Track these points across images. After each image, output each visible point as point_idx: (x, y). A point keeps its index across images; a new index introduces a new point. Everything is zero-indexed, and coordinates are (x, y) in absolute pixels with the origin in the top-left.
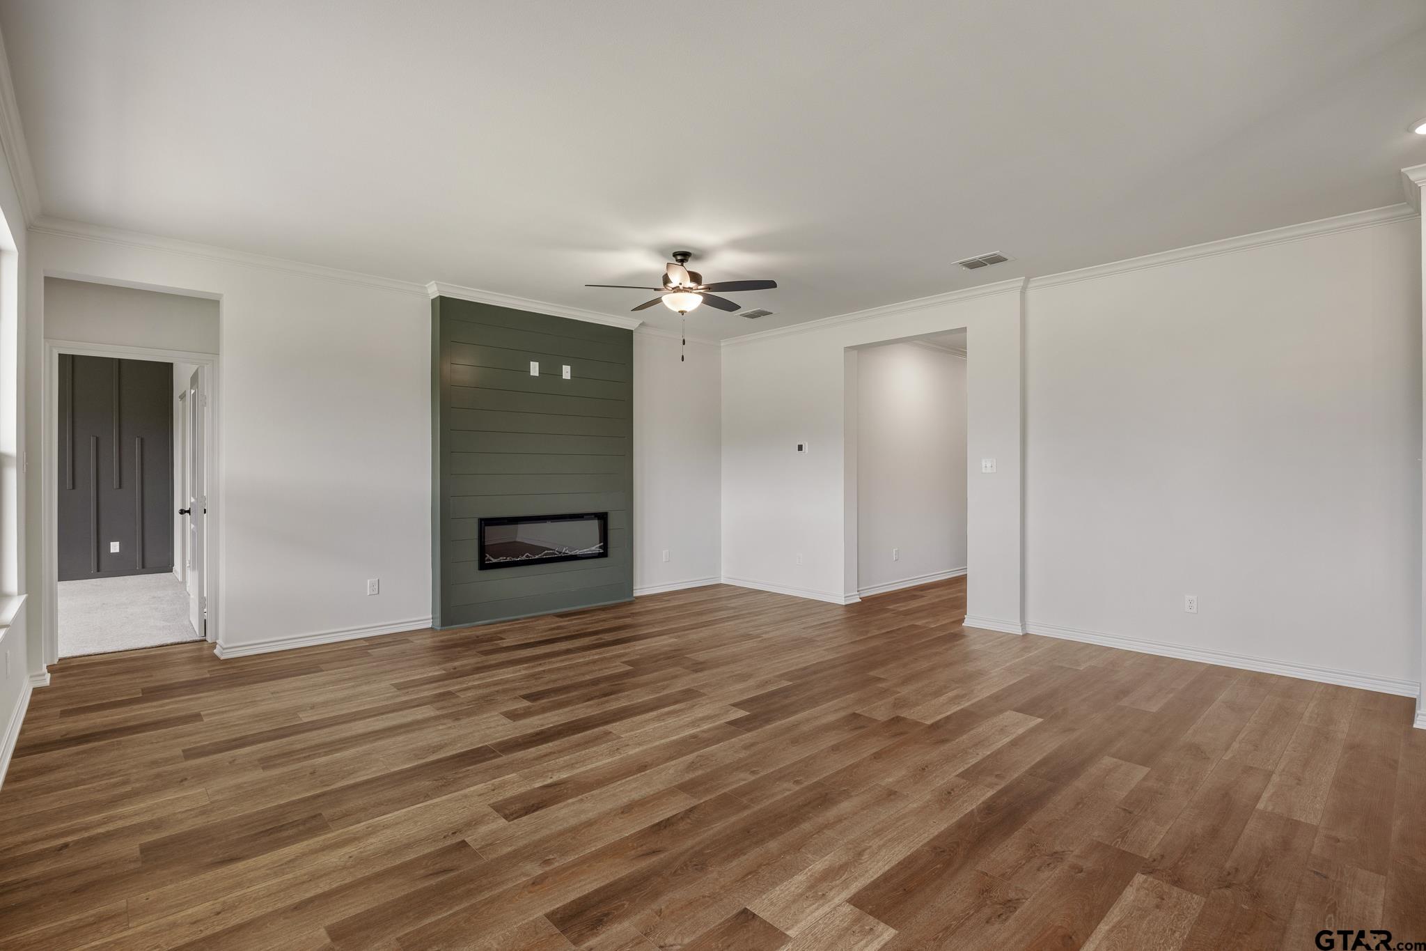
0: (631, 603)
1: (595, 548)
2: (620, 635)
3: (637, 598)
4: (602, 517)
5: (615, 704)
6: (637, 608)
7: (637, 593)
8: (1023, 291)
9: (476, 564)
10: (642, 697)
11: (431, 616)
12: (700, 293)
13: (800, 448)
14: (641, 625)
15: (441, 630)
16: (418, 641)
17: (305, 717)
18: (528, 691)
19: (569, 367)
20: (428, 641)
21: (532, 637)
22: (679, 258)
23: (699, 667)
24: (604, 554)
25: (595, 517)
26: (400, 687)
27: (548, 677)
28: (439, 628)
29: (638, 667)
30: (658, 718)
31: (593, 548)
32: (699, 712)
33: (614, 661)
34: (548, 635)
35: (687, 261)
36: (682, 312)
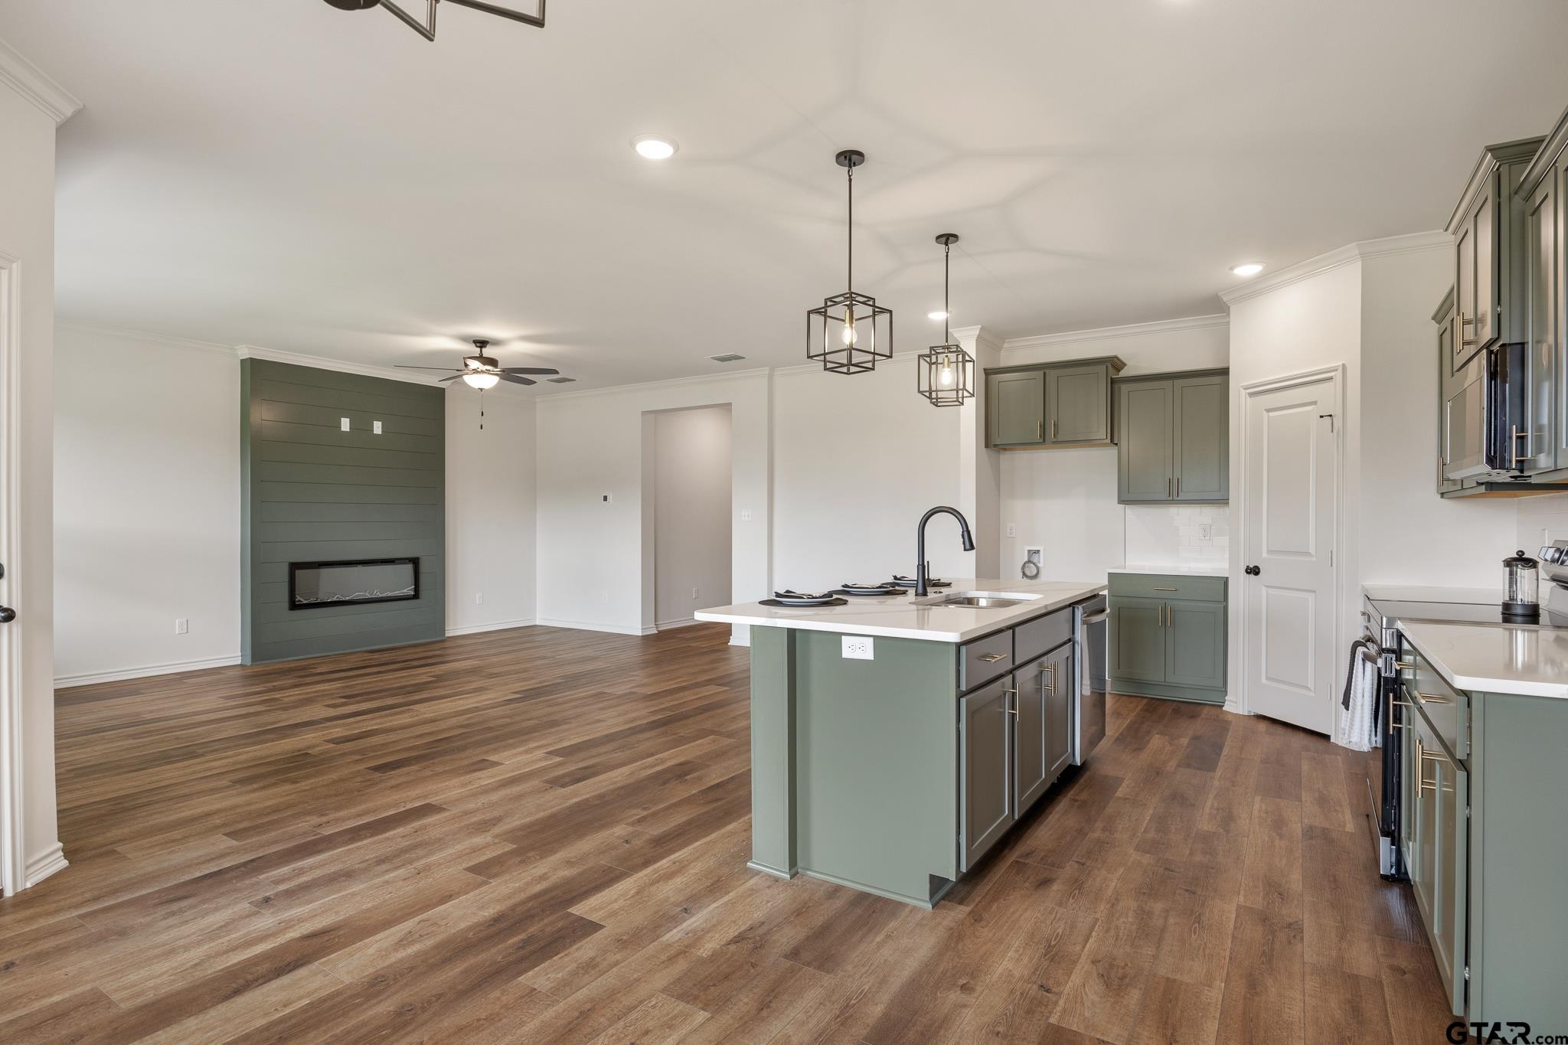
0: (442, 641)
1: (409, 590)
2: (426, 662)
3: (449, 637)
4: (415, 562)
5: (417, 697)
6: (447, 644)
7: (449, 634)
8: (771, 377)
9: (286, 605)
10: (443, 692)
11: (240, 654)
12: (497, 375)
13: (605, 498)
14: (447, 655)
15: (251, 665)
16: (230, 673)
17: (149, 716)
18: (344, 695)
19: (380, 423)
20: (238, 672)
21: (344, 666)
22: (478, 345)
23: (491, 676)
24: (416, 596)
25: (410, 561)
26: (226, 698)
27: (359, 687)
28: (249, 664)
29: (439, 679)
30: (451, 701)
31: (405, 591)
32: (484, 697)
33: (423, 675)
34: (360, 664)
35: (485, 347)
36: (481, 390)
